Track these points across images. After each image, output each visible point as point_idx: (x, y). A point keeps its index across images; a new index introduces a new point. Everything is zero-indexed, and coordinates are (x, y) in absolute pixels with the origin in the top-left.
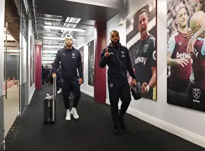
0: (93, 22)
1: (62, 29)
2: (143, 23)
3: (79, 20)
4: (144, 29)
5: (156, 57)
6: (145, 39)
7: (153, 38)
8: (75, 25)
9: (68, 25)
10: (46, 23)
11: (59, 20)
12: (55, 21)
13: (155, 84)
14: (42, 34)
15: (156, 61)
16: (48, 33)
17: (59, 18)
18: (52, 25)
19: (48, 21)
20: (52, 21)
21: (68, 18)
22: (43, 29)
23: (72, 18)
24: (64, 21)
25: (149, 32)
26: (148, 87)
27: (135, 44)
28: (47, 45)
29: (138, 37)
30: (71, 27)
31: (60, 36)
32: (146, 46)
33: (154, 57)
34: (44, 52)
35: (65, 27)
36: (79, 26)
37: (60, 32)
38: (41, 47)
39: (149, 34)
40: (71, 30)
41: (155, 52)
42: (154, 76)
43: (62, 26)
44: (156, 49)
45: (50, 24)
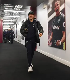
0: (29, 7)
1: (13, 11)
2: (57, 7)
3: (22, 6)
4: (58, 10)
5: (65, 25)
6: (58, 16)
7: (63, 15)
8: (20, 9)
9: (16, 9)
10: (5, 9)
11: (12, 7)
12: (10, 7)
13: (65, 41)
14: (3, 14)
15: (65, 28)
16: (6, 14)
17: (12, 6)
18: (8, 10)
19: (6, 7)
20: (8, 7)
21: (16, 6)
22: (3, 12)
23: (18, 6)
24: (14, 7)
25: (61, 12)
26: (60, 43)
27: (53, 18)
28: (5, 20)
29: (54, 14)
30: (18, 10)
31: (12, 15)
32: (59, 19)
33: (64, 26)
34: (4, 23)
35: (15, 10)
36: (22, 9)
37: (12, 13)
38: (2, 21)
39: (60, 13)
40: (18, 12)
41: (64, 23)
42: (64, 36)
43: (13, 10)
44: (65, 21)
45: (7, 9)
